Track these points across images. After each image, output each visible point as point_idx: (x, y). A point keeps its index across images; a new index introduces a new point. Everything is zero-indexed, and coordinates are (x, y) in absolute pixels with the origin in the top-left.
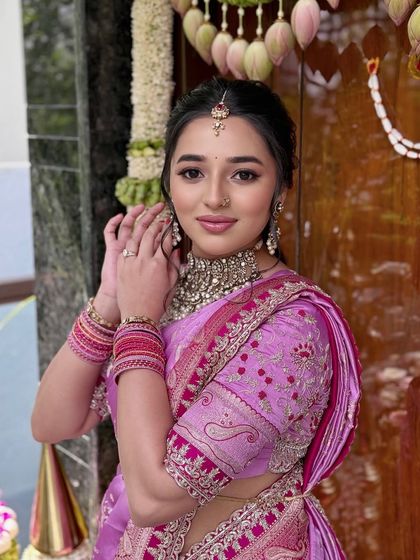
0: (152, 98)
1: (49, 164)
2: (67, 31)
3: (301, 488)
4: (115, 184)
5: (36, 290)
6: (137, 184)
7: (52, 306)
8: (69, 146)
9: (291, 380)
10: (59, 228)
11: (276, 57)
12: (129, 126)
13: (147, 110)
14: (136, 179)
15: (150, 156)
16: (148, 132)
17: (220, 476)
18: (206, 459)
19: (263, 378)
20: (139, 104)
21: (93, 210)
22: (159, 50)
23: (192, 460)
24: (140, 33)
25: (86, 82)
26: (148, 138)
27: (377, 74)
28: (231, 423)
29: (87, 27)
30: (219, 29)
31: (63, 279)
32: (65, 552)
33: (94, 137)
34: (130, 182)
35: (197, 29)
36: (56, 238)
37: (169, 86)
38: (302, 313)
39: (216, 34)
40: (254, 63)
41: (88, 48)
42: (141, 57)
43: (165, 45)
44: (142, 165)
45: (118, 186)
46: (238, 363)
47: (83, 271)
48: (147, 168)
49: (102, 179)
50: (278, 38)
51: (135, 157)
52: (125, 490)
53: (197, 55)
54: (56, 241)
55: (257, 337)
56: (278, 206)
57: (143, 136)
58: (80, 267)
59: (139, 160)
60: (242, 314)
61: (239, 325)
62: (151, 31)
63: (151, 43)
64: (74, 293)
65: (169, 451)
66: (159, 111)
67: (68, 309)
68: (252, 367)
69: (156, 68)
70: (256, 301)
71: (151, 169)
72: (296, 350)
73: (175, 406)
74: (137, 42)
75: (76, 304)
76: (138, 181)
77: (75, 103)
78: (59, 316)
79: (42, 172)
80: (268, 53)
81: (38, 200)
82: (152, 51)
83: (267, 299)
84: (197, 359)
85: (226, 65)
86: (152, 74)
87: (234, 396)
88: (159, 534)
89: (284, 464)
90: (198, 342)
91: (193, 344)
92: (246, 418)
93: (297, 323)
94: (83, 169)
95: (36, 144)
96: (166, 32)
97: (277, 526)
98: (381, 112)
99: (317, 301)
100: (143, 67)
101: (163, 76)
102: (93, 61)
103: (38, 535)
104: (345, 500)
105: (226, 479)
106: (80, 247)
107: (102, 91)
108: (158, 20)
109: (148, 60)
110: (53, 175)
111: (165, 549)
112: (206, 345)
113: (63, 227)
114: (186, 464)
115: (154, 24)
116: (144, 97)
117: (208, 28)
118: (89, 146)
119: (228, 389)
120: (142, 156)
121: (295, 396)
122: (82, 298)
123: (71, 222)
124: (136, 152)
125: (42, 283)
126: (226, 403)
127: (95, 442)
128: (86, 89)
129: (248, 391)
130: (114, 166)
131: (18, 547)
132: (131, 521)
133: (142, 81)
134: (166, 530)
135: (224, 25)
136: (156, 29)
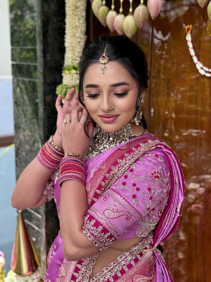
0: (75, 44)
1: (22, 77)
2: (31, 9)
3: (152, 245)
4: (56, 87)
5: (15, 141)
6: (67, 88)
7: (23, 149)
8: (32, 68)
9: (149, 189)
10: (27, 110)
11: (139, 23)
12: (63, 58)
13: (73, 50)
14: (67, 85)
15: (74, 73)
16: (73, 61)
17: (111, 237)
18: (104, 227)
19: (135, 188)
20: (69, 47)
21: (45, 101)
22: (79, 19)
23: (97, 228)
24: (70, 10)
25: (42, 35)
26: (73, 64)
27: (191, 33)
28: (117, 210)
29: (42, 7)
30: (110, 9)
31: (29, 136)
32: (29, 274)
33: (46, 63)
34: (64, 87)
35: (99, 8)
36: (25, 115)
37: (84, 38)
38: (157, 156)
39: (108, 11)
40: (128, 26)
41: (43, 17)
42: (70, 23)
43: (82, 16)
44: (70, 78)
45: (57, 89)
46: (123, 179)
47: (39, 132)
48: (72, 80)
49: (49, 85)
50: (141, 14)
51: (66, 74)
52: (62, 243)
53: (99, 22)
54: (25, 116)
55: (133, 167)
56: (141, 100)
57: (71, 63)
58: (37, 130)
59: (68, 76)
60: (126, 155)
61: (124, 161)
62: (75, 9)
63: (75, 15)
64: (34, 143)
65: (85, 223)
66: (79, 50)
67: (31, 151)
68: (130, 182)
69: (78, 28)
70: (133, 149)
71: (74, 80)
72: (153, 174)
73: (90, 200)
74: (68, 15)
75: (35, 149)
76: (68, 87)
77: (36, 46)
78: (27, 155)
79: (18, 81)
80: (135, 21)
81: (16, 95)
82: (75, 20)
83: (139, 148)
84: (102, 177)
85: (113, 27)
86: (76, 31)
87: (120, 196)
88: (79, 266)
89: (144, 233)
90: (102, 168)
91: (100, 169)
92: (125, 208)
93: (154, 161)
94: (40, 80)
95: (16, 67)
96: (83, 10)
97: (140, 264)
98: (192, 52)
99: (165, 150)
100: (71, 28)
101: (81, 32)
102: (45, 24)
103: (15, 265)
104: (169, 249)
105: (113, 239)
106: (38, 119)
107: (50, 40)
108: (79, 4)
109: (73, 24)
110: (24, 82)
111: (83, 274)
112: (106, 170)
113: (29, 109)
114: (93, 229)
115: (77, 5)
116: (71, 43)
117: (105, 8)
118: (43, 68)
119: (117, 193)
120: (70, 73)
121: (151, 198)
122: (39, 146)
123: (33, 106)
124: (67, 72)
125: (18, 137)
126: (115, 200)
127: (44, 219)
128: (41, 39)
129: (127, 194)
130: (55, 78)
131: (5, 271)
132: (65, 259)
133: (70, 35)
134: (83, 264)
135: (113, 7)
136: (78, 8)
